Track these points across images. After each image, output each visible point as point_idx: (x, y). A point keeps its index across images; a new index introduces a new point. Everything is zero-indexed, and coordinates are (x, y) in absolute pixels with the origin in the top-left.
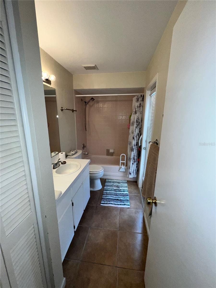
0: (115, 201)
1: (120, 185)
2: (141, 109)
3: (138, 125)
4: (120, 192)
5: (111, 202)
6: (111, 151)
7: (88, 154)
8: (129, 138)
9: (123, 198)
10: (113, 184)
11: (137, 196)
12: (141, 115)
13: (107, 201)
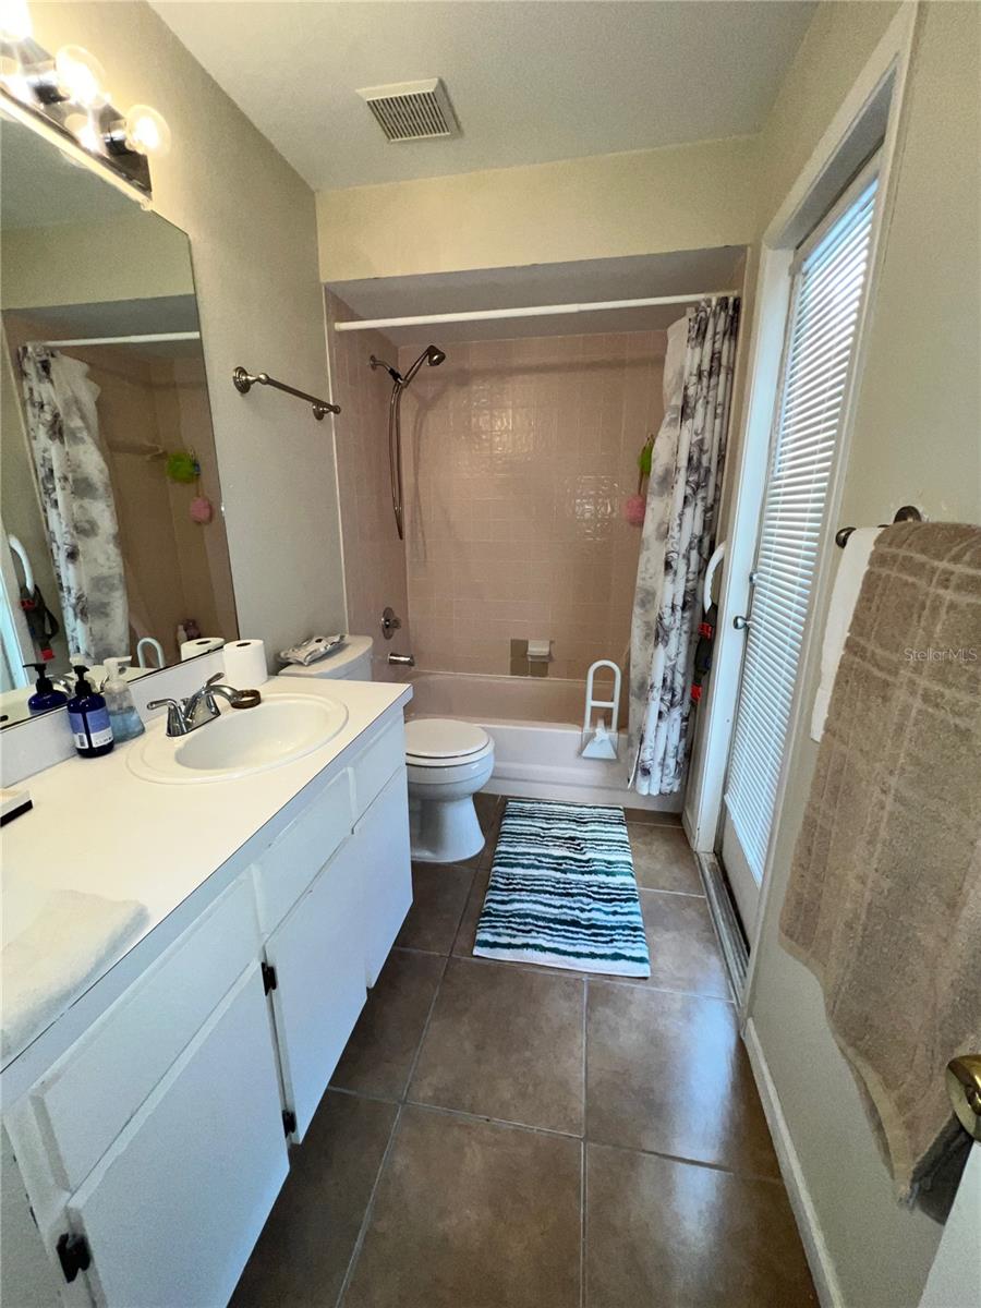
0: (557, 930)
1: (587, 836)
2: (718, 384)
3: (698, 485)
4: (587, 878)
5: (534, 934)
6: (537, 648)
7: (410, 664)
8: (641, 567)
9: (607, 913)
10: (545, 826)
11: (689, 903)
12: (718, 421)
13: (513, 929)
